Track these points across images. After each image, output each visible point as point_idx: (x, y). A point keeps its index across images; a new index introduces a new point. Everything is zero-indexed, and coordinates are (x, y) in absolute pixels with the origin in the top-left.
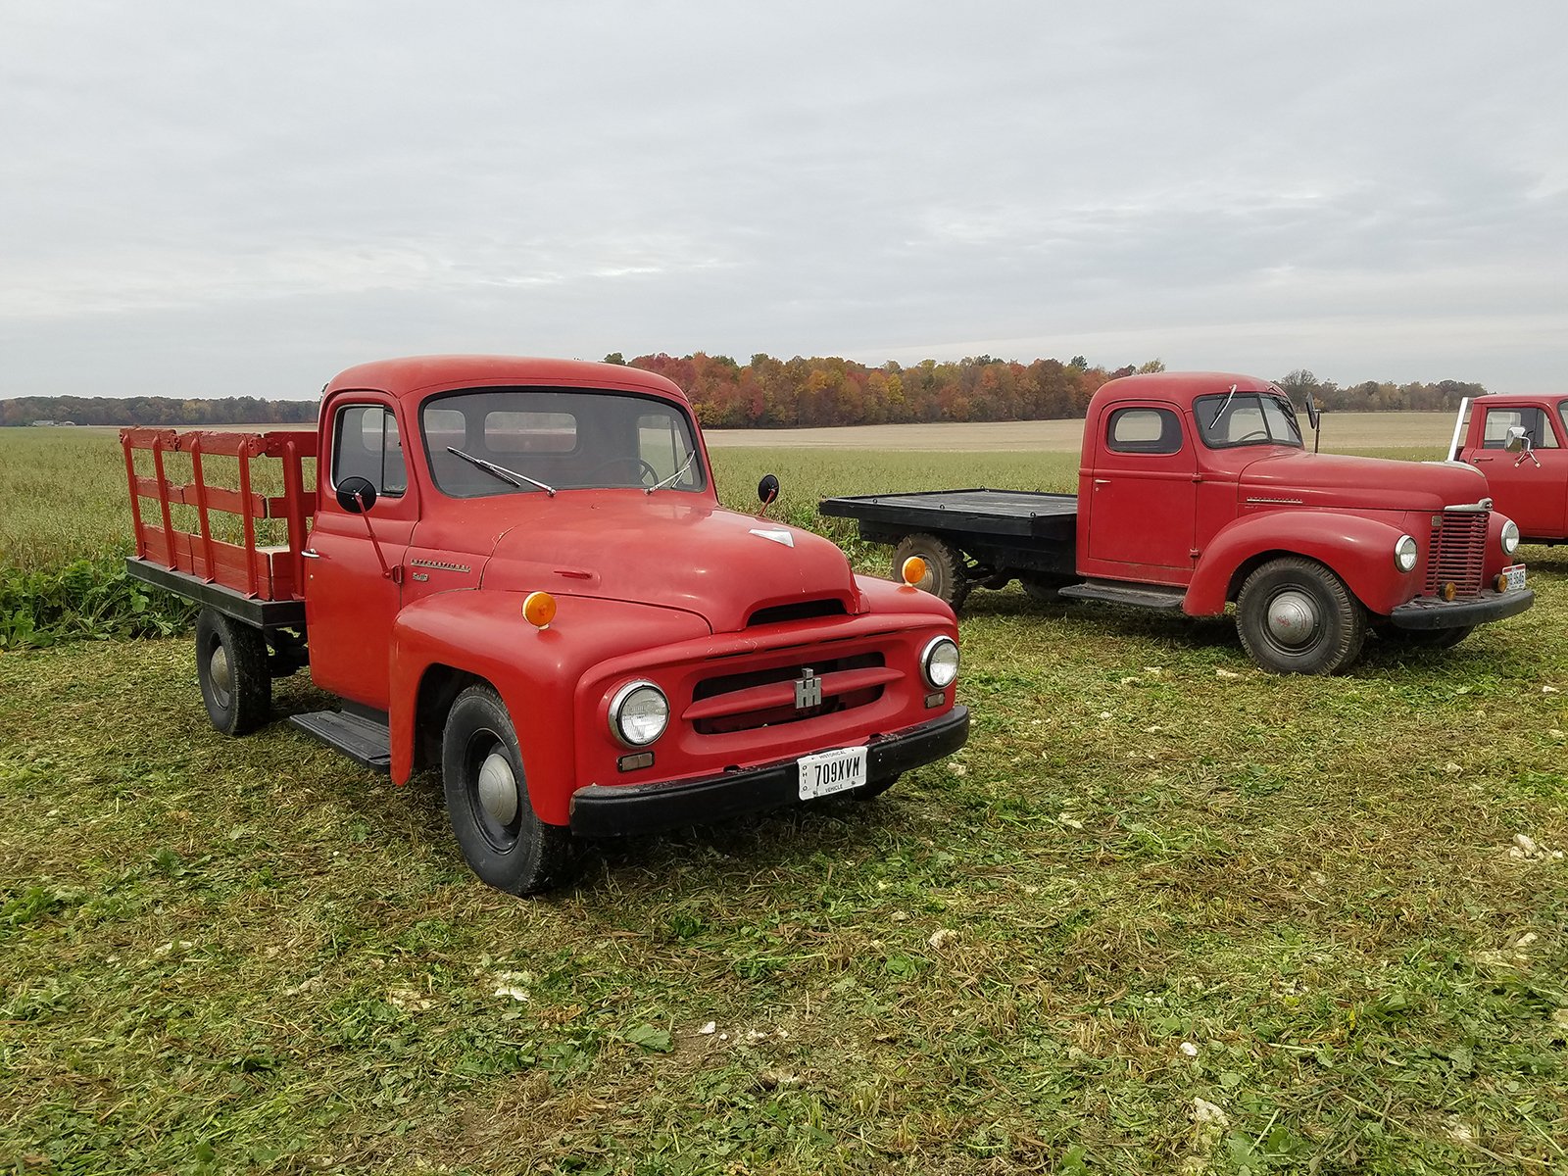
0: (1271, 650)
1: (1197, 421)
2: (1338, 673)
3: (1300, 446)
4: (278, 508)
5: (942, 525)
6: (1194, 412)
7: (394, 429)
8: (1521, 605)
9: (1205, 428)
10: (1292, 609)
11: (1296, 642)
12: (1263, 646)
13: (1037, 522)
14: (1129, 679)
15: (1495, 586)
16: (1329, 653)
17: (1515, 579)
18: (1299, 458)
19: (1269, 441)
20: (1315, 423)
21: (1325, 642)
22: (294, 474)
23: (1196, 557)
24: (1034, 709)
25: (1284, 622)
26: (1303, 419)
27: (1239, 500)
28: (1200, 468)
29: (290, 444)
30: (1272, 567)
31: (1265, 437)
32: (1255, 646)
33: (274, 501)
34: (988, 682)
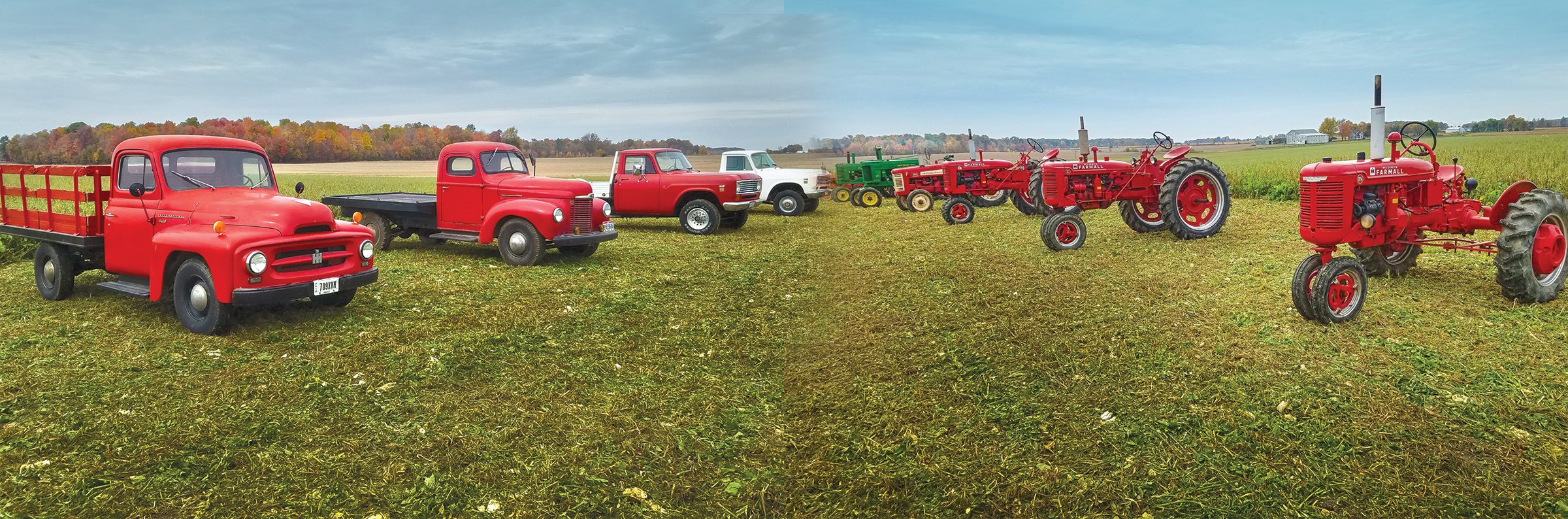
0: (512, 257)
1: (481, 163)
2: (535, 265)
3: (527, 173)
4: (91, 197)
5: (379, 208)
6: (480, 158)
7: (149, 165)
8: (612, 237)
9: (485, 166)
10: (518, 239)
11: (520, 252)
12: (508, 255)
13: (418, 205)
14: (454, 270)
15: (600, 230)
16: (531, 258)
17: (608, 227)
18: (527, 178)
19: (512, 171)
20: (533, 163)
21: (530, 252)
22: (98, 184)
23: (483, 220)
24: (413, 279)
25: (515, 244)
26: (528, 161)
27: (498, 194)
28: (483, 182)
29: (97, 171)
30: (510, 223)
31: (510, 169)
32: (506, 256)
33: (90, 194)
34: (395, 271)
